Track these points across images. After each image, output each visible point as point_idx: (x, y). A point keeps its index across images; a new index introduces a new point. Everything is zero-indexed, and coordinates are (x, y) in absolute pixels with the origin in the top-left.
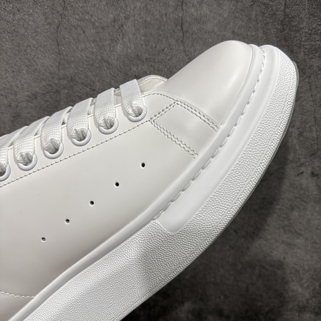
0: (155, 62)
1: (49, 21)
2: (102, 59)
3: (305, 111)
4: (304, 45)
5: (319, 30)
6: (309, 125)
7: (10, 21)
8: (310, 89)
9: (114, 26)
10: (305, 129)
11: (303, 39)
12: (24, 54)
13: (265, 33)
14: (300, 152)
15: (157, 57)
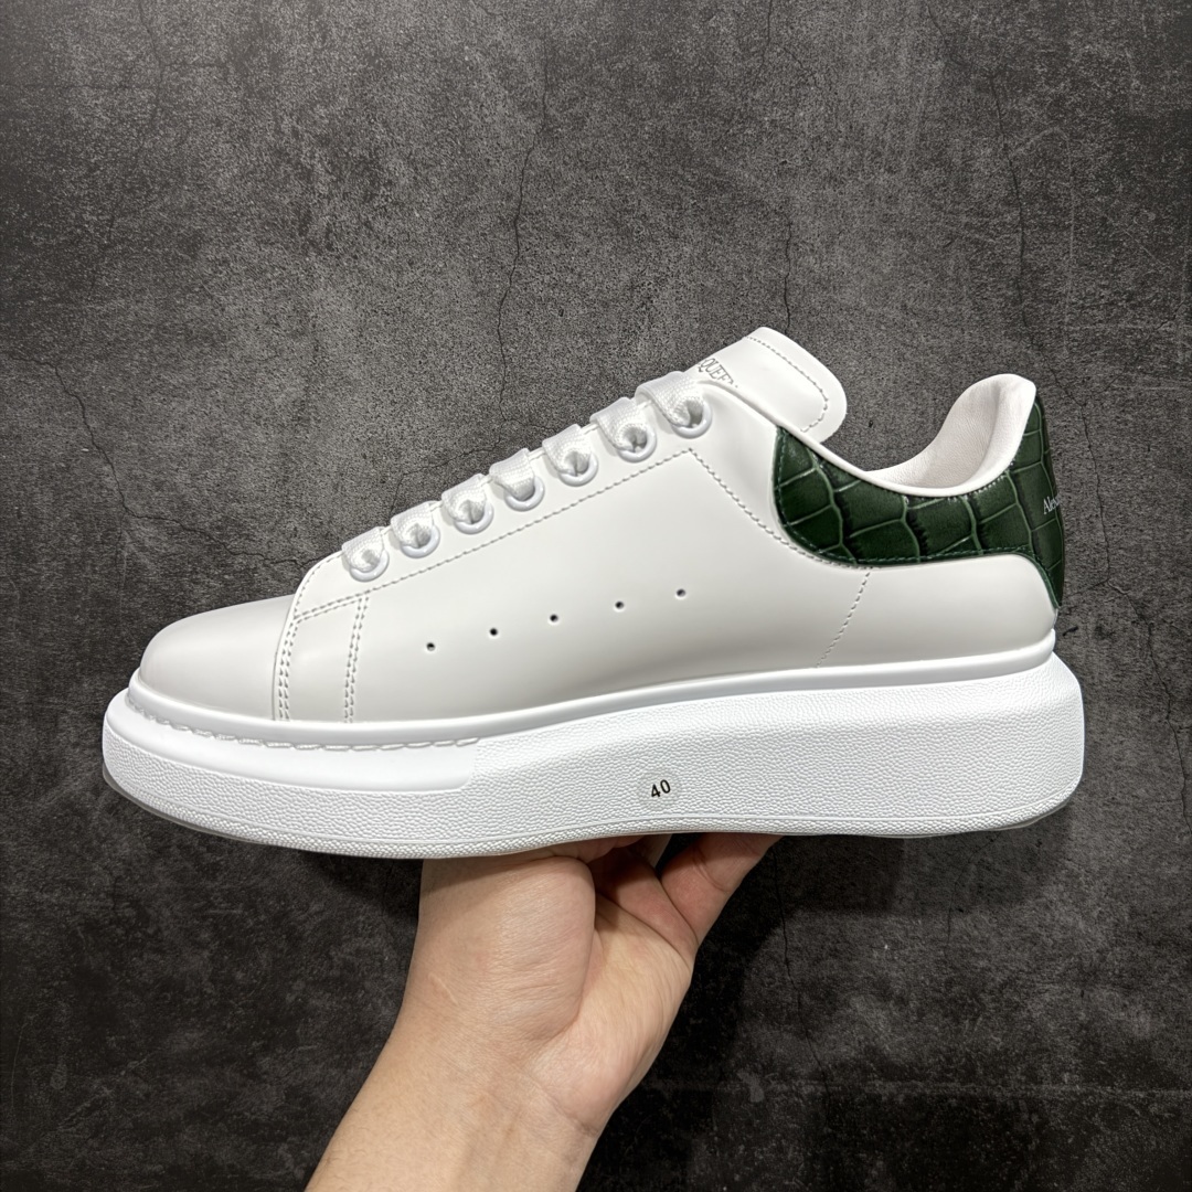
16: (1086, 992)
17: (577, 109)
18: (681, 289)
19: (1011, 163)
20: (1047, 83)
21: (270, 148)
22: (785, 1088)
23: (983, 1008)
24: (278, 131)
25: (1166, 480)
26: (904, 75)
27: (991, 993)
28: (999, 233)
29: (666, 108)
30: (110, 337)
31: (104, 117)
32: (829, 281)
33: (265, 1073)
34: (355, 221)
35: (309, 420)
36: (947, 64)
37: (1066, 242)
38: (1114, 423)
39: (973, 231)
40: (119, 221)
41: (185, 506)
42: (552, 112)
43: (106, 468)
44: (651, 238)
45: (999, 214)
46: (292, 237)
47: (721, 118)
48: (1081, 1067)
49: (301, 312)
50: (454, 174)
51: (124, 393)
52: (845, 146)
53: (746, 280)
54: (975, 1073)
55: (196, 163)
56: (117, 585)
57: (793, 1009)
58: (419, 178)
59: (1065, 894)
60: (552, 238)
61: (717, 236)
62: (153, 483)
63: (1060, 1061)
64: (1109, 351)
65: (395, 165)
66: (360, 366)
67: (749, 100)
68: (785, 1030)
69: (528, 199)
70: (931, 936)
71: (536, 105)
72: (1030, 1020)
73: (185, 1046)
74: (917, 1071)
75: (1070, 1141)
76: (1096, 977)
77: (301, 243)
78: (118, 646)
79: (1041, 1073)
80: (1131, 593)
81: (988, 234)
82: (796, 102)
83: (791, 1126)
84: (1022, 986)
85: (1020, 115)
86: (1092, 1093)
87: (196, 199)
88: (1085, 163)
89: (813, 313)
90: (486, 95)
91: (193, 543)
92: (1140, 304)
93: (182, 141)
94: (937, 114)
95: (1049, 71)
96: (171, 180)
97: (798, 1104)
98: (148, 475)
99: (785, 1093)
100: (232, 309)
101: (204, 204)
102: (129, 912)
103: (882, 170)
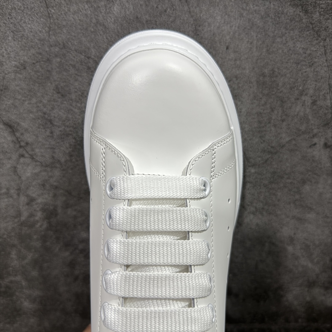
2: (97, 23)
3: (320, 77)
4: (319, 5)
6: (323, 93)
8: (325, 54)
10: (319, 97)
12: (9, 18)
14: (312, 122)
15: (159, 18)
16: (310, 290)
23: (269, 296)
27: (272, 291)
48: (306, 316)
54: (264, 320)
74: (242, 320)
76: (314, 284)
79: (290, 319)
86: (309, 325)
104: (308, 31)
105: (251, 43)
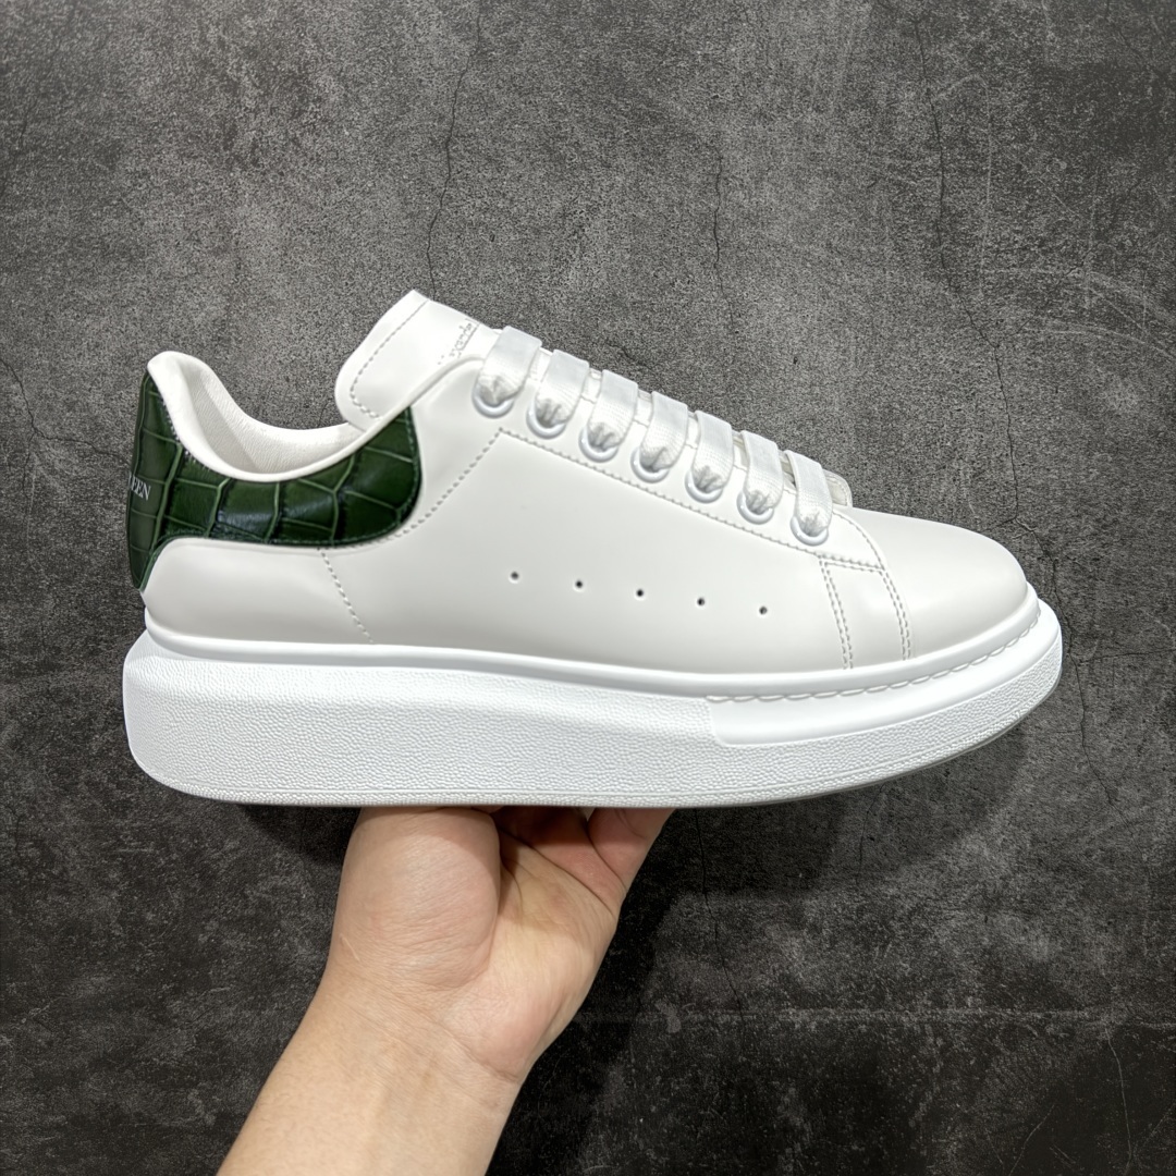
0: (652, 311)
1: (410, 209)
2: (532, 302)
3: (989, 422)
4: (983, 276)
5: (1016, 242)
6: (998, 454)
7: (316, 205)
8: (1000, 373)
9: (562, 227)
10: (989, 463)
11: (982, 263)
12: (347, 284)
13: (899, 249)
15: (659, 298)
16: (989, 918)
17: (512, 33)
18: (613, 219)
19: (933, 107)
20: (969, 31)
21: (194, 58)
22: (702, 1018)
23: (893, 935)
24: (203, 41)
25: (1072, 421)
26: (833, 16)
27: (900, 920)
28: (921, 176)
29: (600, 36)
30: (21, 249)
31: (17, 17)
32: (758, 216)
33: (176, 1017)
34: (282, 137)
35: (229, 340)
36: (874, 7)
37: (983, 187)
38: (1025, 365)
39: (896, 173)
40: (32, 126)
41: (98, 427)
42: (486, 35)
43: (15, 387)
44: (583, 166)
45: (920, 157)
46: (216, 151)
47: (655, 50)
48: (984, 991)
49: (224, 229)
50: (385, 93)
51: (35, 308)
52: (775, 83)
53: (677, 212)
54: (883, 998)
55: (116, 69)
56: (25, 509)
57: (711, 938)
58: (349, 95)
59: (971, 823)
60: (484, 162)
61: (650, 167)
62: (65, 403)
63: (964, 985)
64: (1021, 295)
65: (325, 81)
66: (284, 286)
67: (682, 33)
68: (703, 960)
69: (460, 121)
70: (843, 864)
71: (470, 27)
72: (937, 946)
73: (91, 991)
74: (829, 999)
75: (972, 1063)
76: (999, 903)
77: (226, 158)
78: (24, 573)
79: (946, 997)
80: (1037, 531)
81: (910, 176)
82: (728, 37)
83: (707, 1055)
84: (930, 913)
85: (942, 61)
86: (993, 1016)
87: (116, 107)
88: (1002, 110)
89: (742, 248)
90: (420, 14)
91: (105, 466)
92: (1051, 250)
93: (101, 46)
94: (863, 55)
95: (971, 19)
96: (89, 86)
97: (714, 1033)
98: (59, 394)
99: (702, 1024)
100: (151, 224)
101: (124, 113)
102: (33, 852)
103: (810, 109)
104: (962, 327)
105: (845, 351)
